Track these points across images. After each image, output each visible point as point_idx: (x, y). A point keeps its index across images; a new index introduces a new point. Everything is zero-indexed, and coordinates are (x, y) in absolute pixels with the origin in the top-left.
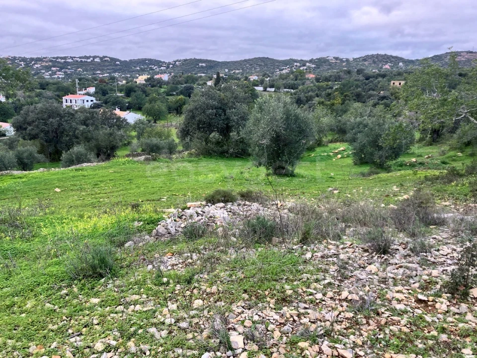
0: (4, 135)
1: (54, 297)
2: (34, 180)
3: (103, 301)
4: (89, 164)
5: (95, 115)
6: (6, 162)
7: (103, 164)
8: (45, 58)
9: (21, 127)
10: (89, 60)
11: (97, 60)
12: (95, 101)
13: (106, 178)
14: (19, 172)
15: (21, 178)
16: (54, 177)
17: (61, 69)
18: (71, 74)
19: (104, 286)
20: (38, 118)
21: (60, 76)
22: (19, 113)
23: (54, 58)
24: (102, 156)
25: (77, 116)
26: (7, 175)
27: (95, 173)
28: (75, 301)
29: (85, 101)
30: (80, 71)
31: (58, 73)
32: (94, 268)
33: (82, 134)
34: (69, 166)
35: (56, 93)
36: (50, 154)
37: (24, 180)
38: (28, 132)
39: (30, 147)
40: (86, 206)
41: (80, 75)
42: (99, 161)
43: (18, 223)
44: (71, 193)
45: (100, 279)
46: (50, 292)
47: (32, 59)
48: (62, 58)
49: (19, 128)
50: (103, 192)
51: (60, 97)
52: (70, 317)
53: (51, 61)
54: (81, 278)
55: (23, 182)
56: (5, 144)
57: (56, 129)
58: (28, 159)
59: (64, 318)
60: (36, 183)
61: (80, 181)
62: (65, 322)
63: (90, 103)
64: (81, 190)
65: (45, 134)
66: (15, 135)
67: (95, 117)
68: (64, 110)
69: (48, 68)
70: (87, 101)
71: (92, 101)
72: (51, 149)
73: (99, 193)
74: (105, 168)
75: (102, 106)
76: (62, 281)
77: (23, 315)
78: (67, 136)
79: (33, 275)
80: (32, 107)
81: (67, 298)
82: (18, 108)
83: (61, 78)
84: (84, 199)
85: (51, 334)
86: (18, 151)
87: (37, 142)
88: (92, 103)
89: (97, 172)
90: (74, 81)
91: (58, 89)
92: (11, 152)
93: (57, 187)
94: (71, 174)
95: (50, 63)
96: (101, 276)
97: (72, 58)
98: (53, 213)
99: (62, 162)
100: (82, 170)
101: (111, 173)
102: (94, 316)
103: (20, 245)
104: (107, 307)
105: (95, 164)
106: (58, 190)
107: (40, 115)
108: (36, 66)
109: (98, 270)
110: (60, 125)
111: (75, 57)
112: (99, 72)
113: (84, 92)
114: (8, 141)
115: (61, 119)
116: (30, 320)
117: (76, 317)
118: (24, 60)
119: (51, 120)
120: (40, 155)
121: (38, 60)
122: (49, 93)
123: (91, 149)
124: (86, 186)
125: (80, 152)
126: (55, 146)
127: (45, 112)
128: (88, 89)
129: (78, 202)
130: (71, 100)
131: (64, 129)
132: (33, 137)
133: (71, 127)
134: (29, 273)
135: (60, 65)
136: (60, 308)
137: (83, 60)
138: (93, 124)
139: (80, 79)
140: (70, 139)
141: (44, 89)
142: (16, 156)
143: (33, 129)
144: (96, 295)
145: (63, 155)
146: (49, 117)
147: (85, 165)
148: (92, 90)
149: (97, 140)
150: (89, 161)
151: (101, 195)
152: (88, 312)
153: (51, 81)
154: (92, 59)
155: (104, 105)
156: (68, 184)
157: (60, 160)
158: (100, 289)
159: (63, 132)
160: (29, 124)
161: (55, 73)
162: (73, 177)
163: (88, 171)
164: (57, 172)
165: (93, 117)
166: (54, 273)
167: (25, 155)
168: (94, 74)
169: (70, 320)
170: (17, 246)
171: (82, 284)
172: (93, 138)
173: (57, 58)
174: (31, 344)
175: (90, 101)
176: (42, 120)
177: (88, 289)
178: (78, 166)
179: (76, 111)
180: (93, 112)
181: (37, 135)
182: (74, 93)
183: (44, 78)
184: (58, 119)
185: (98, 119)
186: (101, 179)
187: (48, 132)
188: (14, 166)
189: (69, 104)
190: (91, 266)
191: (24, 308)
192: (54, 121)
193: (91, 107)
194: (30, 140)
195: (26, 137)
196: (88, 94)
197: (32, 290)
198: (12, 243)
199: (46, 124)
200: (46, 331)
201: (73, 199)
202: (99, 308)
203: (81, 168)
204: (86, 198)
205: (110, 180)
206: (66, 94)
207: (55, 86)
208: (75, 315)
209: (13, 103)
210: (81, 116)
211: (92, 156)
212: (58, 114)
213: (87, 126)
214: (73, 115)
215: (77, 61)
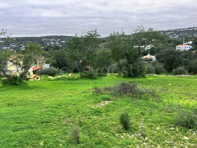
0: (152, 60)
1: (168, 129)
2: (161, 79)
3: (190, 140)
4: (185, 75)
5: (191, 54)
6: (151, 70)
7: (192, 76)
8: (172, 30)
9: (158, 58)
10: (191, 29)
11: (195, 29)
12: (191, 48)
13: (193, 83)
14: (156, 75)
15: (156, 77)
16: (169, 79)
17: (178, 34)
18: (182, 36)
19: (191, 133)
20: (165, 54)
21: (177, 37)
22: (158, 52)
23: (175, 30)
24: (192, 73)
25: (182, 54)
26: (152, 75)
27: (187, 80)
28: (177, 135)
29: (186, 48)
30: (186, 34)
31: (176, 36)
32: (187, 123)
33: (184, 62)
34: (176, 75)
35: (174, 44)
36: (168, 69)
37: (157, 78)
38: (161, 60)
39: (161, 66)
40: (183, 93)
41: (186, 36)
42: (190, 75)
43: (155, 94)
44: (176, 87)
45: (189, 129)
46: (166, 127)
47: (166, 31)
48: (179, 29)
49: (157, 58)
50: (191, 89)
51: (175, 46)
52: (175, 141)
53: (174, 31)
54: (180, 125)
55: (157, 79)
56: (152, 64)
57: (172, 59)
58: (159, 70)
59: (172, 140)
60: (162, 80)
61: (180, 82)
62: (172, 142)
63: (189, 48)
64: (180, 86)
65: (167, 61)
66: (156, 60)
67: (190, 55)
68: (177, 51)
69: (172, 34)
70: (187, 47)
71: (190, 47)
72: (168, 67)
73: (189, 89)
74: (193, 78)
75: (194, 50)
76: (172, 124)
77: (156, 132)
78: (176, 62)
79: (160, 117)
80: (164, 50)
81: (173, 132)
82: (158, 50)
83: (177, 38)
84: (181, 90)
85: (166, 144)
86: (156, 67)
87: (163, 64)
88: (190, 48)
89: (189, 79)
90: (182, 39)
91: (175, 43)
92: (154, 67)
93: (170, 83)
94: (176, 79)
95: (173, 32)
96: (190, 128)
97: (183, 29)
98: (168, 93)
99: (172, 73)
100: (182, 77)
101: (196, 81)
102: (186, 145)
103: (156, 104)
104: (192, 143)
105: (188, 76)
106: (170, 84)
107: (166, 53)
108: (168, 34)
109: (189, 124)
110: (174, 57)
111: (184, 29)
112: (195, 34)
113: (187, 43)
114: (153, 63)
115: (175, 55)
116: (158, 135)
117: (177, 142)
118: (163, 31)
119: (170, 55)
120: (164, 69)
121: (169, 31)
122: (171, 44)
123: (187, 69)
124: (183, 85)
125: (181, 69)
126: (170, 66)
127: (169, 52)
128: (188, 42)
129: (179, 91)
130: (180, 47)
131: (175, 59)
132: (162, 62)
133: (179, 59)
134: (158, 116)
135: (177, 33)
136: (170, 135)
137: (188, 29)
138: (189, 58)
139: (185, 38)
140: (177, 64)
141: (169, 43)
142: (155, 68)
143: (163, 59)
144: (187, 135)
145: (173, 70)
146: (170, 54)
147: (183, 75)
148: (191, 42)
149: (191, 65)
150: (185, 74)
151: (190, 90)
152: (183, 142)
153: (173, 39)
154: (193, 29)
155: (195, 49)
156: (175, 82)
157: (172, 72)
158: (189, 134)
159: (175, 61)
160: (162, 57)
161: (174, 36)
162: (177, 80)
163: (185, 78)
164: (170, 77)
165: (189, 55)
166: (169, 119)
167: (158, 68)
168: (193, 35)
169: (175, 142)
170: (154, 103)
171: (181, 128)
172: (189, 64)
173: (177, 30)
174: (158, 145)
175: (189, 47)
176: (167, 55)
177: (183, 131)
178: (180, 76)
179: (182, 52)
180: (190, 53)
181: (164, 61)
182: (182, 44)
183: (170, 38)
184: (173, 55)
185: (192, 56)
186: (190, 83)
187: (169, 60)
188: (154, 73)
189: (179, 49)
190: (186, 122)
191: (156, 129)
192: (172, 56)
193: (189, 50)
194: (161, 63)
195: (160, 62)
196: (189, 44)
197: (159, 123)
198: (153, 102)
199: (168, 57)
200: (164, 142)
201: (176, 89)
202: (188, 142)
203: (181, 76)
204: (183, 90)
205: (195, 84)
206: (178, 44)
207: (174, 41)
208: (177, 141)
209: (157, 48)
210: (184, 54)
211: (187, 72)
212: (174, 53)
213: (186, 58)
214: (180, 53)
215: (185, 30)
